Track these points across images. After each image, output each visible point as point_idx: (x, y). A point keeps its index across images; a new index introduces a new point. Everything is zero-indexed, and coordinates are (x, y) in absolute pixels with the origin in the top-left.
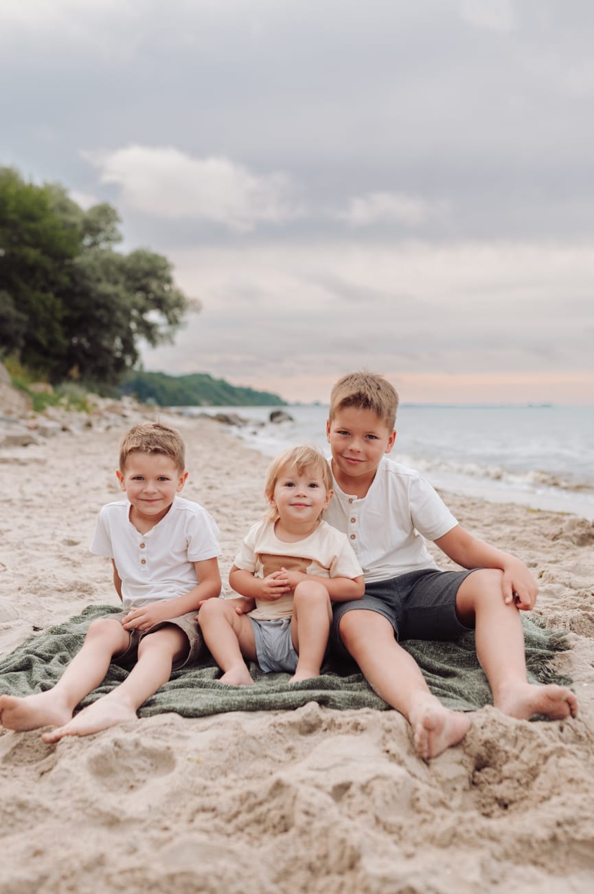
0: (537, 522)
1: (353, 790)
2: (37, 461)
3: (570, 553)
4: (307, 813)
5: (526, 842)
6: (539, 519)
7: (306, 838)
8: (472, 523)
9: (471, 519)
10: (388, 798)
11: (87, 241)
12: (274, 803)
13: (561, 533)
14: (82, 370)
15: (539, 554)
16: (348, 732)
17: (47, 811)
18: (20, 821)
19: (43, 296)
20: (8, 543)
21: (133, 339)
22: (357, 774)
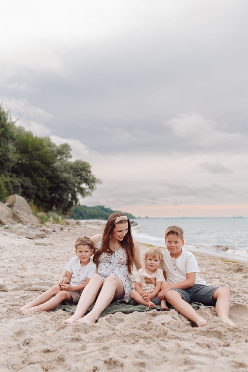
0: (224, 265)
1: (165, 324)
2: (51, 244)
3: (231, 274)
4: (156, 326)
5: (202, 331)
6: (225, 264)
7: (156, 331)
8: (202, 265)
9: (202, 264)
10: (173, 324)
11: (59, 157)
12: (148, 326)
13: (230, 268)
14: (57, 207)
15: (222, 275)
16: (164, 314)
17: (100, 327)
18: (94, 329)
19: (42, 179)
20: (56, 272)
21: (76, 194)
22: (166, 321)
